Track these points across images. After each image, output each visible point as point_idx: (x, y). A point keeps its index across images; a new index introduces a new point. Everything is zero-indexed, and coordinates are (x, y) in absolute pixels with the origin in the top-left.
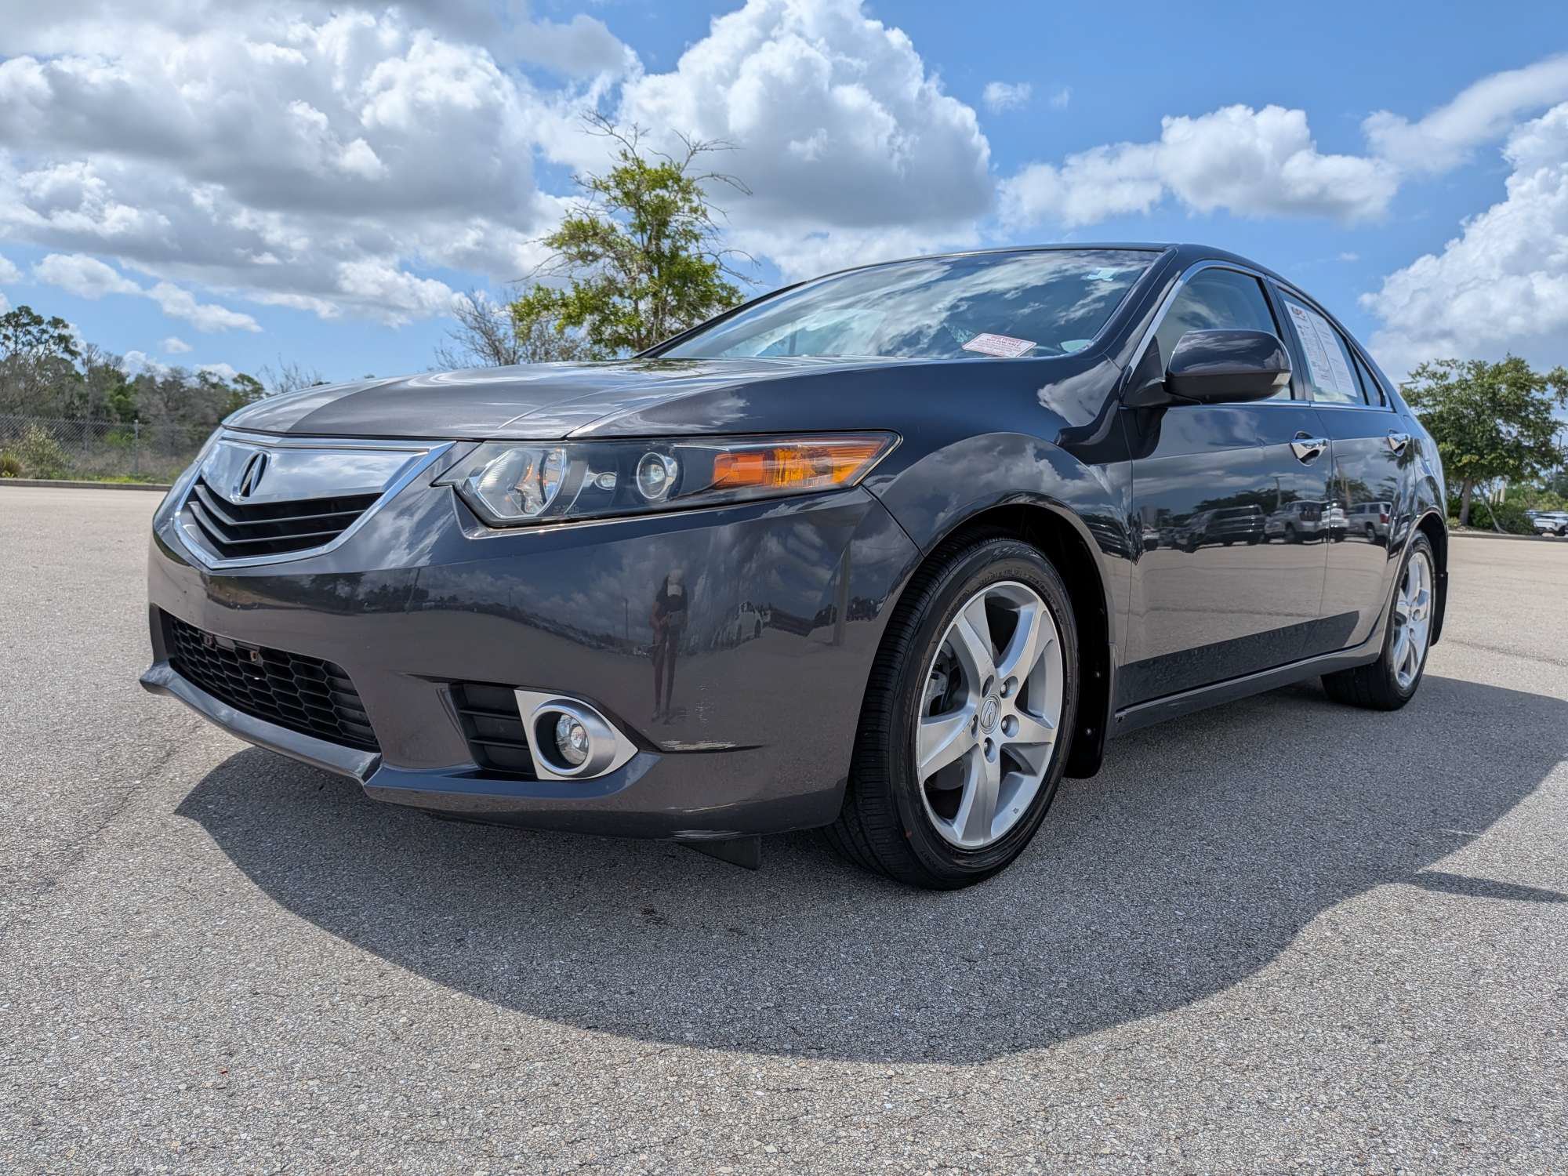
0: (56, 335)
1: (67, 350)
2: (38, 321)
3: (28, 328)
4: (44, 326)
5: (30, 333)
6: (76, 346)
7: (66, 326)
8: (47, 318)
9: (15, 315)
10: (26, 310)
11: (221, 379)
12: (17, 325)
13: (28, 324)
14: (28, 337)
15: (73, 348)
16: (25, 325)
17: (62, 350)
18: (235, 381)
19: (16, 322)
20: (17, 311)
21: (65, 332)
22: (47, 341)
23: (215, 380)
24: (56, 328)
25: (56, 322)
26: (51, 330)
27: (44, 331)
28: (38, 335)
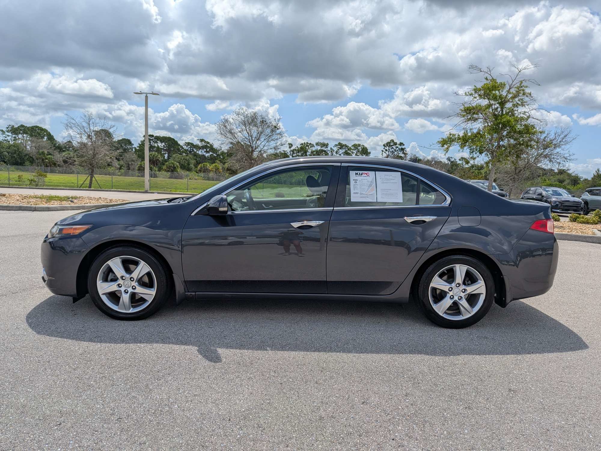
0: (400, 148)
1: (403, 153)
2: (395, 144)
3: (393, 146)
4: (397, 146)
5: (393, 148)
6: (406, 151)
7: (404, 145)
8: (398, 143)
9: (389, 143)
10: (393, 141)
11: (455, 159)
12: (390, 146)
13: (393, 145)
14: (393, 149)
15: (405, 152)
16: (392, 146)
17: (402, 153)
18: (460, 160)
19: (389, 145)
20: (390, 141)
21: (403, 147)
22: (398, 150)
23: (453, 160)
24: (401, 146)
25: (401, 144)
26: (399, 146)
27: (397, 147)
28: (395, 149)
